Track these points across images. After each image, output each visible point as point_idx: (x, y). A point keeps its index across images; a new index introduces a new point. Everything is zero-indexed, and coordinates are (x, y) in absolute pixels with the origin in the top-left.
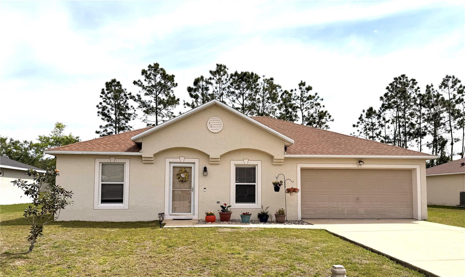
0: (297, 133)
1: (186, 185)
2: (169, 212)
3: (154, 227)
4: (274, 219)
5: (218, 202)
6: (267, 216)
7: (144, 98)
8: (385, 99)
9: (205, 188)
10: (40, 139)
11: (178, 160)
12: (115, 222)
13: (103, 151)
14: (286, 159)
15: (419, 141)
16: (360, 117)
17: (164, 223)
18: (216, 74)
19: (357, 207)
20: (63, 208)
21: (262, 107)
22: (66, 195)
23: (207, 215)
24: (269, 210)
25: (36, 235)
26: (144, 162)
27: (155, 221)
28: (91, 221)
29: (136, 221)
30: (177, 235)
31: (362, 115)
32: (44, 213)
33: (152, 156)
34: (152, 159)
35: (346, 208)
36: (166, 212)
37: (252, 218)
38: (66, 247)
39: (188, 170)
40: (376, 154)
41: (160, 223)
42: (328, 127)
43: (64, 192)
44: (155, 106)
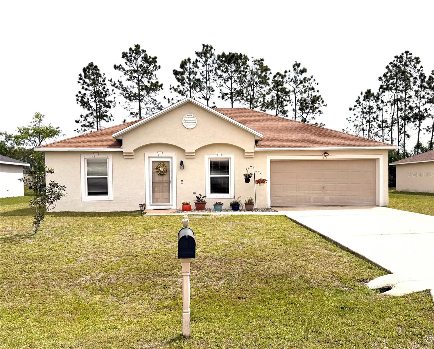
0: (271, 126)
1: (165, 178)
2: (150, 203)
3: (134, 216)
4: (244, 208)
5: (195, 193)
6: (239, 205)
7: (126, 84)
8: (384, 79)
9: (182, 181)
10: (20, 130)
11: (156, 155)
12: (101, 212)
13: (87, 147)
14: (256, 152)
15: (418, 125)
16: (357, 99)
17: (145, 212)
18: (202, 56)
19: (323, 195)
20: (59, 199)
21: (251, 91)
22: (61, 189)
23: (183, 205)
24: (241, 200)
25: (39, 221)
26: (125, 157)
27: (137, 211)
28: (80, 211)
29: (120, 211)
30: (154, 221)
31: (359, 98)
32: (44, 203)
33: (132, 152)
34: (133, 154)
35: (312, 196)
36: (147, 204)
37: (223, 207)
38: (63, 231)
39: (166, 164)
40: (341, 146)
41: (141, 212)
42: (321, 112)
43: (59, 187)
44: (137, 92)
